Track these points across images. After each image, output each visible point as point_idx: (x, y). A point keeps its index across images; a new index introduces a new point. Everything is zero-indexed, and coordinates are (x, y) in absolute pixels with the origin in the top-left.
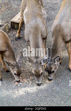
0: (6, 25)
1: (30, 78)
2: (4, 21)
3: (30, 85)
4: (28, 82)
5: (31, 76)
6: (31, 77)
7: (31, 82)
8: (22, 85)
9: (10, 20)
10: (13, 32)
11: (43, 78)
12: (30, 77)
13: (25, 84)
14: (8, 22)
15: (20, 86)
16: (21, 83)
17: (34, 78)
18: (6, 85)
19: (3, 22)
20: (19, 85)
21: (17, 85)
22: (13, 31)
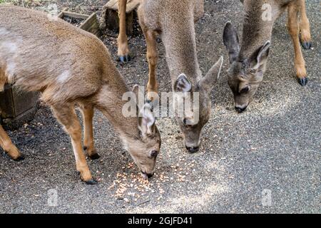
0: (90, 17)
1: (159, 177)
2: (85, 7)
3: (159, 199)
4: (153, 191)
5: (162, 171)
6: (165, 175)
7: (162, 191)
8: (136, 200)
9: (102, 5)
10: (110, 40)
11: (200, 180)
12: (162, 176)
13: (146, 195)
14: (97, 10)
15: (129, 203)
16: (133, 194)
17: (172, 178)
18: (88, 199)
19: (82, 8)
20: (126, 200)
21: (119, 199)
22: (112, 38)
